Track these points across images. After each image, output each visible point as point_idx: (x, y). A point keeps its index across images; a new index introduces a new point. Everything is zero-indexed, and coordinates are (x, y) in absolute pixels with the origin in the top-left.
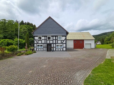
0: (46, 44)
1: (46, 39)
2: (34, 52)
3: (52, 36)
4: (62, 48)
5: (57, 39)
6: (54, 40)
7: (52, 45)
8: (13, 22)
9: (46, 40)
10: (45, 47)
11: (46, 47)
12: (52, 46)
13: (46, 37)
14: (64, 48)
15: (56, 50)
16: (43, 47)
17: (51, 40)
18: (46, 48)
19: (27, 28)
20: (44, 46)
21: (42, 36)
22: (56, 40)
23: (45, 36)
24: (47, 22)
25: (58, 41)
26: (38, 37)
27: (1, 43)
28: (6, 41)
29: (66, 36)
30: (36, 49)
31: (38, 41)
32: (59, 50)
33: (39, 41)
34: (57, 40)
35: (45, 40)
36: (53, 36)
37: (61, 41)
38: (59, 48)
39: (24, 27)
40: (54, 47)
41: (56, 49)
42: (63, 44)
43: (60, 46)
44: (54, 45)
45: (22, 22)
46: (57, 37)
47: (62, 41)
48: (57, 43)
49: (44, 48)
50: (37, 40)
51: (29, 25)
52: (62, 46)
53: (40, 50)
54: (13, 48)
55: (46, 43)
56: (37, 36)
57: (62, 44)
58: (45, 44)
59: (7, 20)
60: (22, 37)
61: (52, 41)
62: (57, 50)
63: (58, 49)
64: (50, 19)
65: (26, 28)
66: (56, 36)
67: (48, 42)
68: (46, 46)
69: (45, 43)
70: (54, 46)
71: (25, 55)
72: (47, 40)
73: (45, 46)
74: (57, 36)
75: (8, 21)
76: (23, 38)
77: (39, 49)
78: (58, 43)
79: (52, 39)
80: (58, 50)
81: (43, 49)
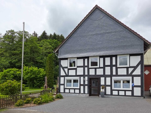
0: (86, 78)
1: (86, 64)
2: (58, 98)
3: (100, 57)
4: (131, 89)
5: (114, 63)
6: (108, 66)
7: (102, 79)
8: (27, 35)
9: (86, 66)
10: (84, 85)
11: (86, 85)
12: (102, 83)
13: (86, 60)
14: (135, 88)
15: (112, 94)
16: (81, 85)
17: (100, 68)
18: (86, 87)
19: (53, 46)
20: (82, 83)
21: (78, 58)
22: (111, 66)
23: (84, 58)
24: (89, 21)
25: (117, 68)
26: (69, 59)
27: (4, 76)
28: (12, 72)
29: (142, 55)
30: (65, 89)
31: (69, 69)
32: (122, 93)
33: (70, 71)
34: (116, 65)
35: (84, 67)
36: (104, 57)
37: (127, 68)
38: (122, 89)
39: (46, 43)
40: (108, 86)
41: (112, 90)
42: (133, 76)
43: (123, 83)
44: (108, 79)
45: (44, 33)
46: (114, 58)
47: (130, 70)
48: (114, 73)
49: (82, 87)
50: (67, 67)
51: (56, 39)
52: (131, 82)
53: (72, 91)
54: (10, 86)
55: (86, 76)
56: (66, 59)
57: (130, 78)
58: (84, 78)
59: (16, 33)
60: (41, 64)
61: (102, 69)
62: (115, 93)
63: (118, 91)
64: (97, 11)
65: (50, 46)
66: (111, 57)
67: (92, 72)
68: (86, 83)
69: (84, 76)
70: (108, 83)
71: (34, 103)
72: (90, 67)
73: (84, 81)
74: (116, 56)
75: (18, 34)
76: (43, 66)
77: (69, 89)
78: (117, 75)
79: (102, 65)
80: (118, 95)
81: (80, 89)
